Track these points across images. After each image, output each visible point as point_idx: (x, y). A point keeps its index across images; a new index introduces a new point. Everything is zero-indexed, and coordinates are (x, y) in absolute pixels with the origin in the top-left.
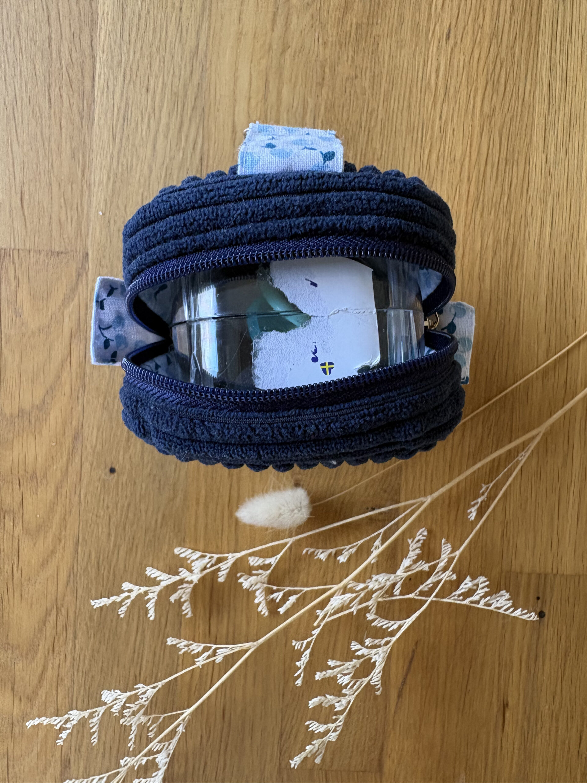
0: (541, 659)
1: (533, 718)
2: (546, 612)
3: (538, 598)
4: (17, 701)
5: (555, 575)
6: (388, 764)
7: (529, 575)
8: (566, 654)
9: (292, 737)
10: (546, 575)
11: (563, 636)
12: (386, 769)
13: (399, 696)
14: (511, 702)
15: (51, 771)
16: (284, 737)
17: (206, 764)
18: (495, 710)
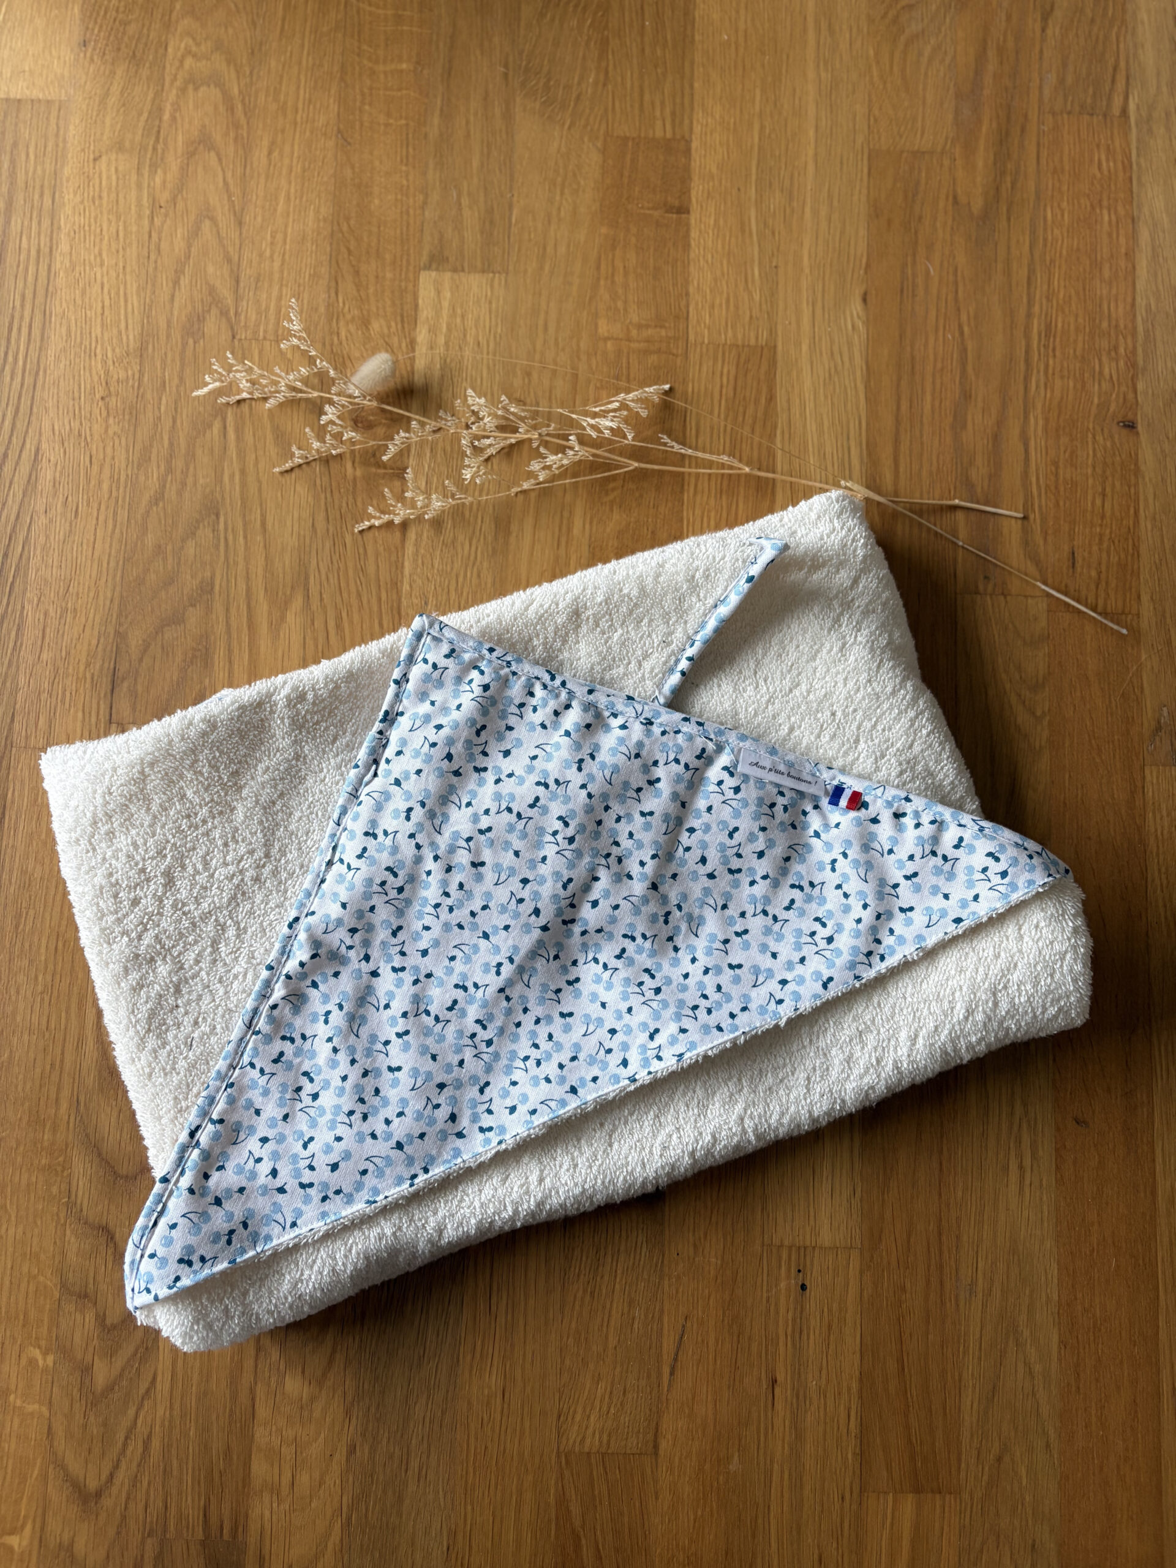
0: (805, 1332)
1: (801, 1393)
2: (807, 1284)
3: (799, 1271)
4: (307, 1383)
5: (814, 1248)
6: (663, 1445)
7: (790, 1248)
8: (830, 1327)
9: (570, 1419)
10: (805, 1248)
11: (826, 1310)
12: (661, 1452)
13: (672, 1373)
14: (780, 1377)
15: (337, 1457)
16: (562, 1418)
17: (486, 1448)
18: (765, 1387)
